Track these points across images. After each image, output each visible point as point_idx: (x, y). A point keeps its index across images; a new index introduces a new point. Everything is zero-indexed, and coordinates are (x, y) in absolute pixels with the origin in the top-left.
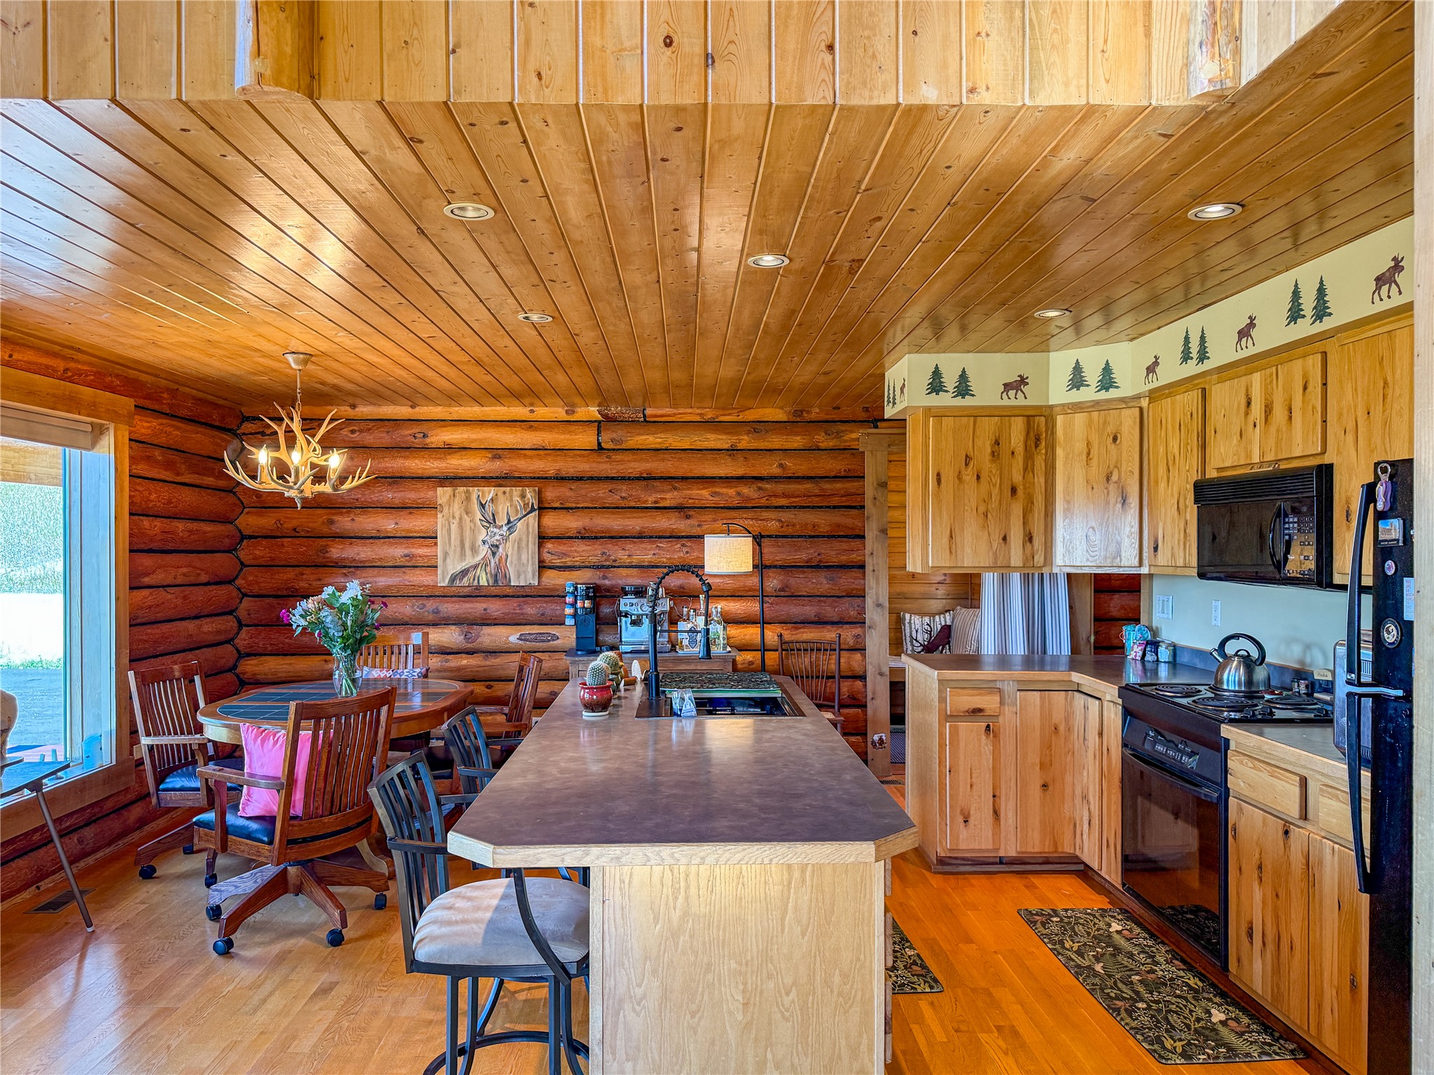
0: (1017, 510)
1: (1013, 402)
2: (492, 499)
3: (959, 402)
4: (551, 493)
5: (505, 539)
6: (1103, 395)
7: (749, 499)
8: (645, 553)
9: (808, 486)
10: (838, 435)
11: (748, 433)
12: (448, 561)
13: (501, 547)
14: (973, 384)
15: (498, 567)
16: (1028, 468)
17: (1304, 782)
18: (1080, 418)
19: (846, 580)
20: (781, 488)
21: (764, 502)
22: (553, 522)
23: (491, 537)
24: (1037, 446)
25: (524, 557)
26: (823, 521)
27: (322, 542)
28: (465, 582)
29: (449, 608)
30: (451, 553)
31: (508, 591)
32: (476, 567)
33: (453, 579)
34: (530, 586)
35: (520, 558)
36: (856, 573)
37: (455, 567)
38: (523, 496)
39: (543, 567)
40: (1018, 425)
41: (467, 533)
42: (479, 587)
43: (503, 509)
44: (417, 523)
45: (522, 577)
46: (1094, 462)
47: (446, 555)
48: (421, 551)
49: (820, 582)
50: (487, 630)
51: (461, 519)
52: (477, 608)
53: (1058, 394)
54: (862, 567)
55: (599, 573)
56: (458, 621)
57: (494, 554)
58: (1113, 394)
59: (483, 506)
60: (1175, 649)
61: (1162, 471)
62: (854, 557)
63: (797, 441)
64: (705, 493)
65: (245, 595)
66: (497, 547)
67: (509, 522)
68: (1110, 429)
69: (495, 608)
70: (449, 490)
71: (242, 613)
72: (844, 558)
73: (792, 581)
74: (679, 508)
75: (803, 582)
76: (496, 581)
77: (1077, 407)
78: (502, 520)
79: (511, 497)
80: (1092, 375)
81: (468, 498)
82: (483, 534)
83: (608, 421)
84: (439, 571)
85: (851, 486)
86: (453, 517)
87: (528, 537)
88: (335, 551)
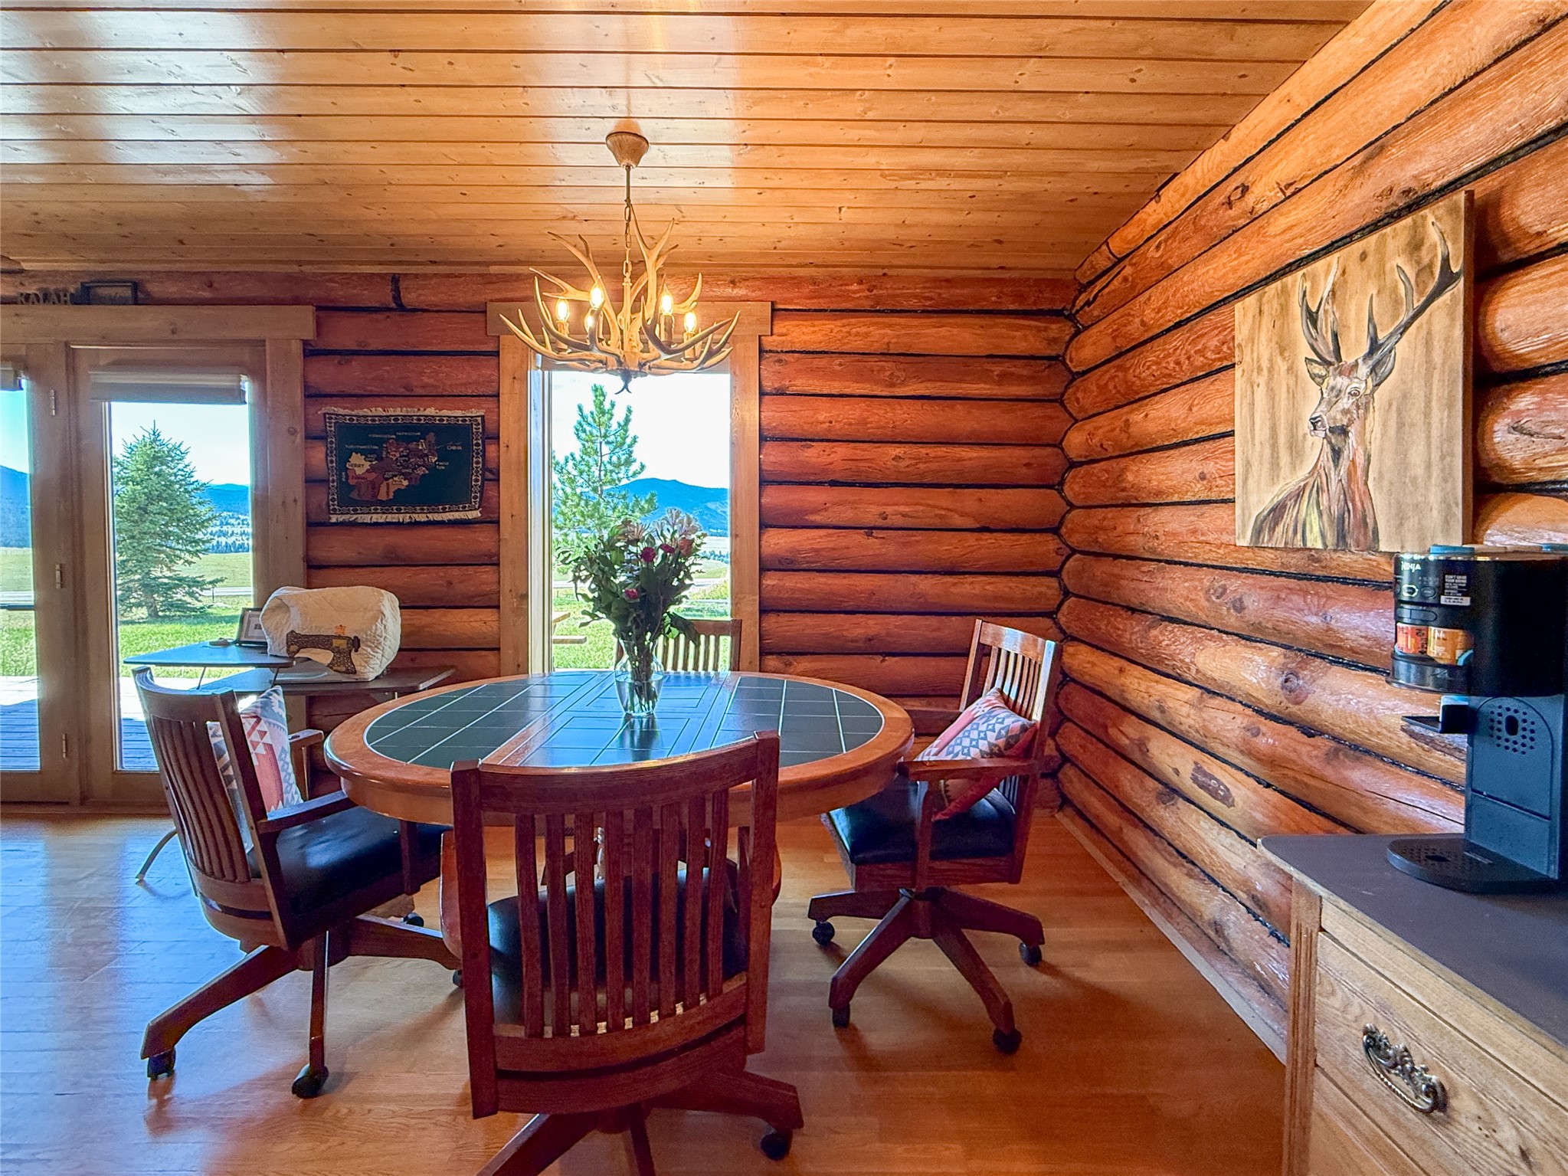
2: (1333, 292)
4: (1540, 193)
5: (1364, 403)
12: (1252, 484)
13: (1353, 431)
15: (1347, 494)
23: (1331, 405)
25: (1416, 454)
28: (1282, 536)
30: (1255, 463)
32: (1298, 495)
33: (1258, 530)
37: (1262, 499)
38: (1415, 244)
39: (1493, 487)
41: (1283, 405)
42: (1313, 556)
43: (1359, 310)
45: (1411, 524)
51: (1271, 370)
57: (1337, 454)
59: (1312, 318)
66: (1343, 431)
67: (1375, 346)
70: (1252, 301)
76: (1344, 536)
78: (1355, 348)
79: (1382, 262)
81: (1284, 309)
84: (1238, 511)
86: (1260, 369)
87: (1428, 384)
88: (1130, 477)
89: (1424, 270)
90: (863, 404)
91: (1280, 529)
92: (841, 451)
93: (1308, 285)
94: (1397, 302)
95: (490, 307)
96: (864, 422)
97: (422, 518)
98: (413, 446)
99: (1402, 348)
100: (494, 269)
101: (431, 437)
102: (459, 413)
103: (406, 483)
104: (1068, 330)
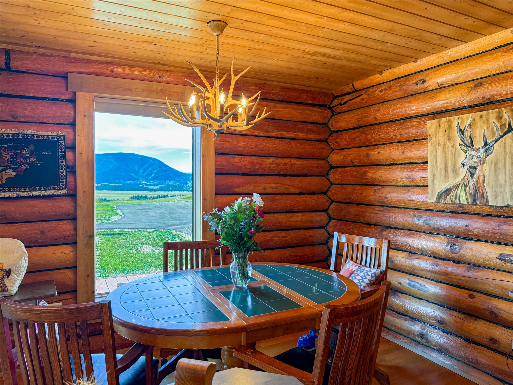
2: (470, 125)
5: (482, 161)
12: (436, 182)
13: (478, 169)
15: (476, 187)
23: (470, 160)
25: (501, 178)
27: (364, 169)
30: (438, 175)
31: (489, 210)
32: (457, 186)
33: (439, 197)
34: (510, 207)
35: (497, 179)
37: (441, 187)
38: (500, 117)
41: (450, 157)
42: (462, 206)
43: (480, 133)
44: (416, 152)
45: (500, 197)
47: (434, 176)
50: (469, 244)
51: (444, 145)
52: (461, 223)
57: (472, 175)
59: (462, 132)
65: (332, 201)
66: (475, 168)
67: (486, 144)
69: (476, 225)
70: (435, 121)
76: (474, 200)
78: (479, 143)
79: (488, 120)
81: (450, 127)
82: (462, 158)
84: (430, 190)
86: (439, 144)
87: (505, 158)
88: (370, 175)
89: (503, 125)
90: (256, 139)
91: (449, 197)
92: (248, 160)
93: (460, 121)
94: (494, 133)
95: (70, 75)
96: (257, 147)
97: (25, 194)
98: (19, 151)
99: (496, 146)
100: (73, 55)
101: (32, 147)
102: (49, 133)
103: (14, 174)
104: (330, 114)
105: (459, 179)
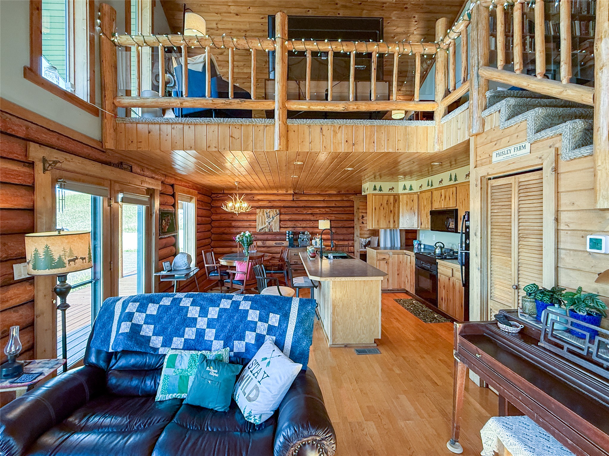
0: (392, 215)
1: (391, 193)
2: (269, 212)
3: (380, 192)
4: (282, 210)
5: (272, 221)
6: (410, 192)
7: (328, 212)
8: (304, 224)
9: (341, 209)
10: (348, 197)
11: (327, 197)
13: (271, 223)
14: (383, 189)
16: (394, 206)
17: (453, 269)
18: (405, 196)
19: (350, 230)
20: (335, 209)
21: (331, 212)
22: (283, 217)
23: (269, 221)
24: (396, 202)
26: (345, 217)
27: (230, 222)
28: (263, 231)
29: (259, 237)
30: (260, 224)
31: (272, 233)
33: (260, 230)
34: (277, 232)
35: (275, 226)
36: (352, 229)
37: (260, 227)
38: (276, 211)
39: (280, 227)
40: (392, 197)
41: (263, 220)
42: (266, 232)
43: (271, 214)
44: (252, 217)
45: (276, 230)
46: (408, 206)
47: (258, 224)
48: (253, 224)
49: (344, 231)
50: (267, 242)
51: (262, 216)
52: (265, 237)
53: (401, 191)
54: (353, 227)
55: (293, 229)
56: (261, 240)
57: (269, 224)
58: (412, 191)
59: (267, 213)
60: (425, 245)
61: (423, 208)
62: (352, 225)
63: (339, 199)
64: (318, 210)
65: (212, 234)
67: (273, 217)
68: (412, 199)
69: (270, 237)
70: (259, 210)
71: (212, 238)
72: (349, 226)
73: (337, 231)
74: (311, 214)
75: (340, 231)
76: (270, 231)
77: (405, 194)
78: (271, 217)
79: (273, 211)
80: (408, 187)
81: (264, 212)
82: (267, 220)
83: (295, 194)
84: (257, 228)
85: (351, 209)
87: (277, 220)
88: (234, 224)
93: (266, 210)
94: (274, 214)
99: (275, 218)
105: (266, 226)
